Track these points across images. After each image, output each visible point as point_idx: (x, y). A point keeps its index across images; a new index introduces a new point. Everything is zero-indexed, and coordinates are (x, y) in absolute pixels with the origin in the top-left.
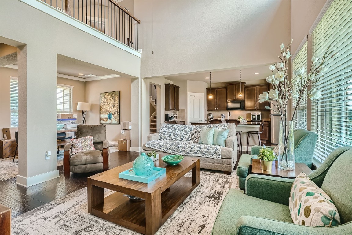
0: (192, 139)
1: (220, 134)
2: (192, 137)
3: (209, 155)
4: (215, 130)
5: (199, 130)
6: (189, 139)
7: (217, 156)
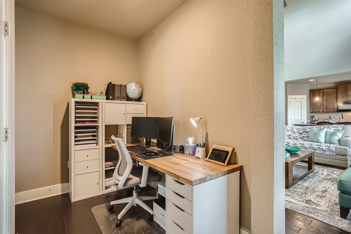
0: (300, 138)
1: (333, 134)
2: (301, 136)
3: (321, 151)
4: (326, 131)
5: (308, 130)
6: (297, 138)
7: (331, 152)
